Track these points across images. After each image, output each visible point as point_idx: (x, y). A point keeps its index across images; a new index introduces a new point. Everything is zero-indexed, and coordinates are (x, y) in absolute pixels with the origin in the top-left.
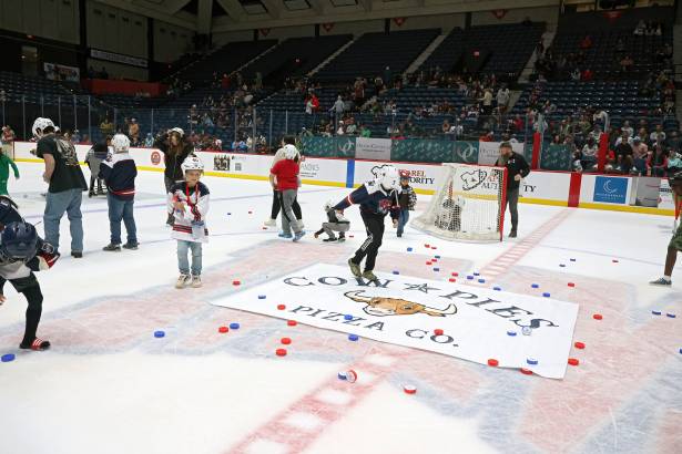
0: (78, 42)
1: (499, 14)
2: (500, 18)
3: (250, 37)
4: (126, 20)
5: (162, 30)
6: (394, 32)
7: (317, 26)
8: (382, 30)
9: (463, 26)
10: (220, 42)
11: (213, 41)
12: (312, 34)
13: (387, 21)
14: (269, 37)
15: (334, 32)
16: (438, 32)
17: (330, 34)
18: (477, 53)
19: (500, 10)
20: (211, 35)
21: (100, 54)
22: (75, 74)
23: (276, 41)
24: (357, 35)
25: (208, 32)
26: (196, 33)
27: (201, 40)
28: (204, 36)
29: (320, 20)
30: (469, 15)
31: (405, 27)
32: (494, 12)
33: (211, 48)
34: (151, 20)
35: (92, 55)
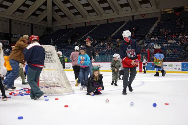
0: (9, 33)
1: (143, 16)
2: (143, 17)
3: (65, 28)
4: (24, 25)
5: (36, 27)
6: (110, 23)
7: (86, 23)
8: (106, 23)
9: (132, 20)
10: (55, 30)
11: (53, 29)
12: (84, 25)
13: (108, 20)
14: (70, 27)
15: (91, 24)
16: (124, 22)
17: (90, 25)
18: (134, 29)
19: (143, 14)
20: (52, 27)
21: (15, 36)
22: (7, 42)
23: (73, 28)
24: (98, 25)
25: (51, 27)
26: (47, 27)
27: (49, 29)
28: (50, 28)
29: (87, 21)
30: (133, 16)
31: (114, 21)
32: (141, 15)
33: (52, 32)
34: (32, 24)
35: (13, 36)
